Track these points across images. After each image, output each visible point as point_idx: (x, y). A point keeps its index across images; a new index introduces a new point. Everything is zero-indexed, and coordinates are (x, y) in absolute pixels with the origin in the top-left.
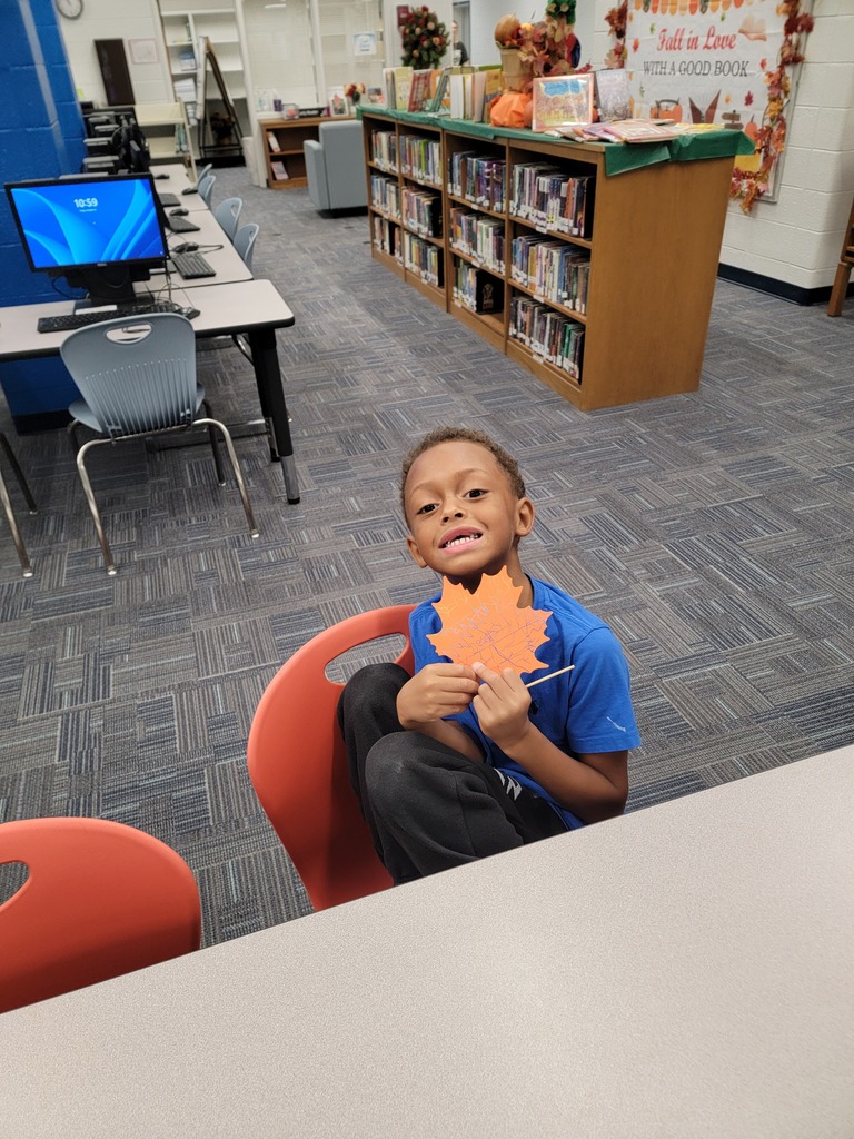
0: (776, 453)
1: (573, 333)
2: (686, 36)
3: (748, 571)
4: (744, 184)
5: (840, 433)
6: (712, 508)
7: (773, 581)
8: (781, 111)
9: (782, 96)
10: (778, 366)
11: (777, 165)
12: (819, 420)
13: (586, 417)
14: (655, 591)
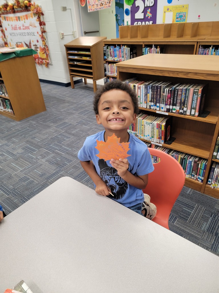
0: (66, 121)
1: (8, 102)
2: (18, 27)
3: (64, 149)
4: (44, 61)
5: (79, 114)
6: (54, 137)
7: (70, 149)
8: (46, 44)
9: (45, 40)
10: (64, 101)
11: (49, 56)
12: (74, 112)
13: (19, 122)
14: (44, 160)
